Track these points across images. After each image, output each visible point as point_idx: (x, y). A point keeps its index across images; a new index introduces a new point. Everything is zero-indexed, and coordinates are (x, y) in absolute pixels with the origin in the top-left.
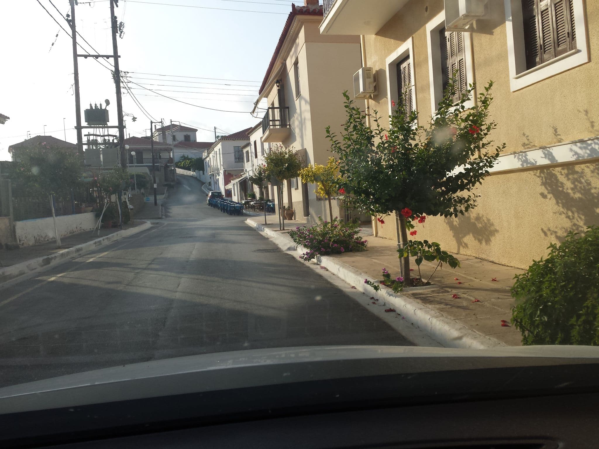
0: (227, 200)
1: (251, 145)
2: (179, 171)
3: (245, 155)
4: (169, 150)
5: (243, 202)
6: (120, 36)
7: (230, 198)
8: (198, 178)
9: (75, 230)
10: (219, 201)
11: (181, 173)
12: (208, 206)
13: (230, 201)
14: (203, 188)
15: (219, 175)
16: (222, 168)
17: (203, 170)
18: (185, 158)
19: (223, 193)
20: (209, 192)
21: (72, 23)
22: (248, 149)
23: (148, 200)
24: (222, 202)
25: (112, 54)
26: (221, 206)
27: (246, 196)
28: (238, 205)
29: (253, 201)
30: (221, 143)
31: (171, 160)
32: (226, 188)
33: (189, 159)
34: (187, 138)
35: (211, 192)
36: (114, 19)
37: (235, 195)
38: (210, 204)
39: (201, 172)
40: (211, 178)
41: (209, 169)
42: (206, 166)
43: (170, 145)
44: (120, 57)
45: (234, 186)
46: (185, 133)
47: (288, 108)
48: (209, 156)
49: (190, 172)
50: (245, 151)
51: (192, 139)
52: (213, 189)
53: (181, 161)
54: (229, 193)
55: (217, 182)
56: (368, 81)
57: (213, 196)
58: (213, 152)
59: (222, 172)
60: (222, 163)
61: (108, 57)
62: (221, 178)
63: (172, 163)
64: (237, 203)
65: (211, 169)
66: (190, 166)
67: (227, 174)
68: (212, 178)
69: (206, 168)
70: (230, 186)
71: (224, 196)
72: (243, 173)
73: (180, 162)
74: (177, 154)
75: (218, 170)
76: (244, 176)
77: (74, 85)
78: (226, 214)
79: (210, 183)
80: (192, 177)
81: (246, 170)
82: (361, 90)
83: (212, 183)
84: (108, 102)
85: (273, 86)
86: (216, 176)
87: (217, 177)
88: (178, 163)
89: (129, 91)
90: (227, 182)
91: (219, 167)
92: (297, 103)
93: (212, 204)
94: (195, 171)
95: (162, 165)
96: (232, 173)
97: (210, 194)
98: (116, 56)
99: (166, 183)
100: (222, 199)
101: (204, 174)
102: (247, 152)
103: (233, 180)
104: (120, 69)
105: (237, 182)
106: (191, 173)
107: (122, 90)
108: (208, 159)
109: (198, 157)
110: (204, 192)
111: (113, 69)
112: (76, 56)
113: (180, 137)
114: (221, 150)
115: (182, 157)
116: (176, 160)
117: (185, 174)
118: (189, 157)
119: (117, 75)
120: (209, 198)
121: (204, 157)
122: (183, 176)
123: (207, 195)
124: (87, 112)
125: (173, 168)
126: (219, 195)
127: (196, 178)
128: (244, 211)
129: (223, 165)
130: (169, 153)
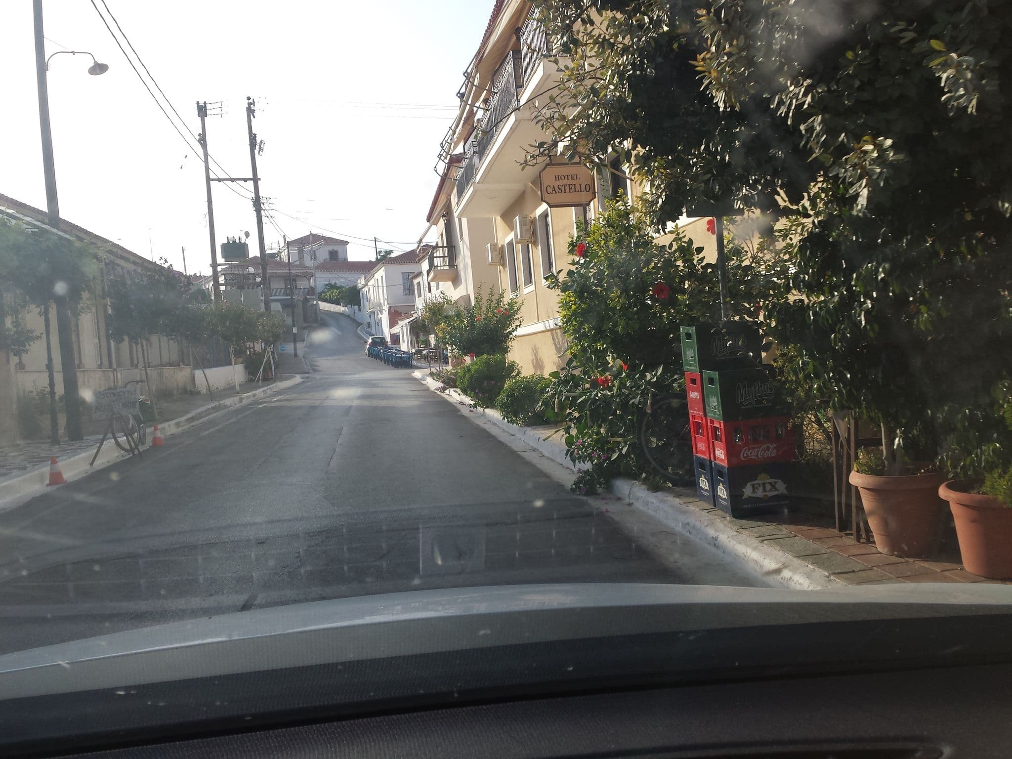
0: (393, 348)
1: (423, 275)
2: (324, 306)
3: (416, 287)
4: (308, 276)
5: (414, 351)
6: (259, 153)
7: (398, 346)
8: (352, 316)
9: (231, 382)
10: (382, 349)
11: (326, 309)
12: (367, 357)
13: (396, 350)
14: (360, 332)
15: (382, 313)
16: (386, 303)
17: (359, 305)
18: (331, 287)
19: (388, 339)
20: (368, 338)
21: (203, 140)
22: (419, 279)
23: (283, 350)
24: (386, 351)
25: (251, 177)
26: (384, 357)
27: (418, 342)
28: (405, 355)
29: (426, 350)
30: (383, 268)
31: (311, 290)
32: (392, 333)
33: (337, 288)
34: (333, 255)
35: (371, 337)
36: (253, 138)
37: (404, 342)
38: (370, 354)
39: (356, 307)
40: (370, 316)
41: (367, 304)
42: (363, 299)
43: (309, 268)
44: (260, 179)
45: (402, 329)
46: (331, 248)
47: (454, 246)
48: (367, 285)
49: (339, 307)
50: (415, 282)
51: (341, 256)
52: (374, 332)
53: (326, 290)
54: (396, 339)
55: (379, 323)
56: (495, 253)
57: (374, 343)
58: (373, 280)
59: (386, 308)
60: (386, 297)
61: (245, 180)
62: (385, 318)
63: (313, 294)
64: (405, 352)
65: (371, 305)
66: (339, 299)
67: (393, 311)
68: (372, 316)
69: (364, 302)
70: (396, 330)
71: (390, 343)
72: (414, 312)
73: (324, 292)
74: (320, 280)
75: (380, 305)
76: (415, 316)
77: (208, 214)
78: (391, 367)
79: (369, 324)
80: (342, 314)
81: (418, 308)
82: (490, 261)
83: (373, 324)
84: (247, 234)
85: (440, 219)
86: (378, 315)
87: (380, 316)
88: (321, 293)
89: (271, 219)
90: (393, 323)
91: (382, 301)
92: (461, 244)
93: (374, 354)
94: (346, 306)
95: (299, 298)
96: (400, 310)
97: (370, 341)
98: (255, 179)
99: (305, 325)
100: (387, 347)
101: (360, 310)
102: (419, 284)
103: (401, 320)
104: (261, 194)
105: (406, 324)
106: (340, 309)
107: (264, 220)
108: (366, 289)
109: (351, 285)
110: (361, 338)
111: (253, 195)
112: (208, 180)
113: (323, 254)
114: (384, 278)
115: (327, 285)
116: (319, 289)
117: (332, 311)
118: (338, 285)
119: (257, 203)
120: (368, 346)
121: (359, 286)
122: (329, 313)
123: (366, 342)
124: (224, 246)
125: (315, 302)
126: (382, 341)
127: (348, 316)
128: (414, 363)
129: (388, 299)
130: (309, 280)
